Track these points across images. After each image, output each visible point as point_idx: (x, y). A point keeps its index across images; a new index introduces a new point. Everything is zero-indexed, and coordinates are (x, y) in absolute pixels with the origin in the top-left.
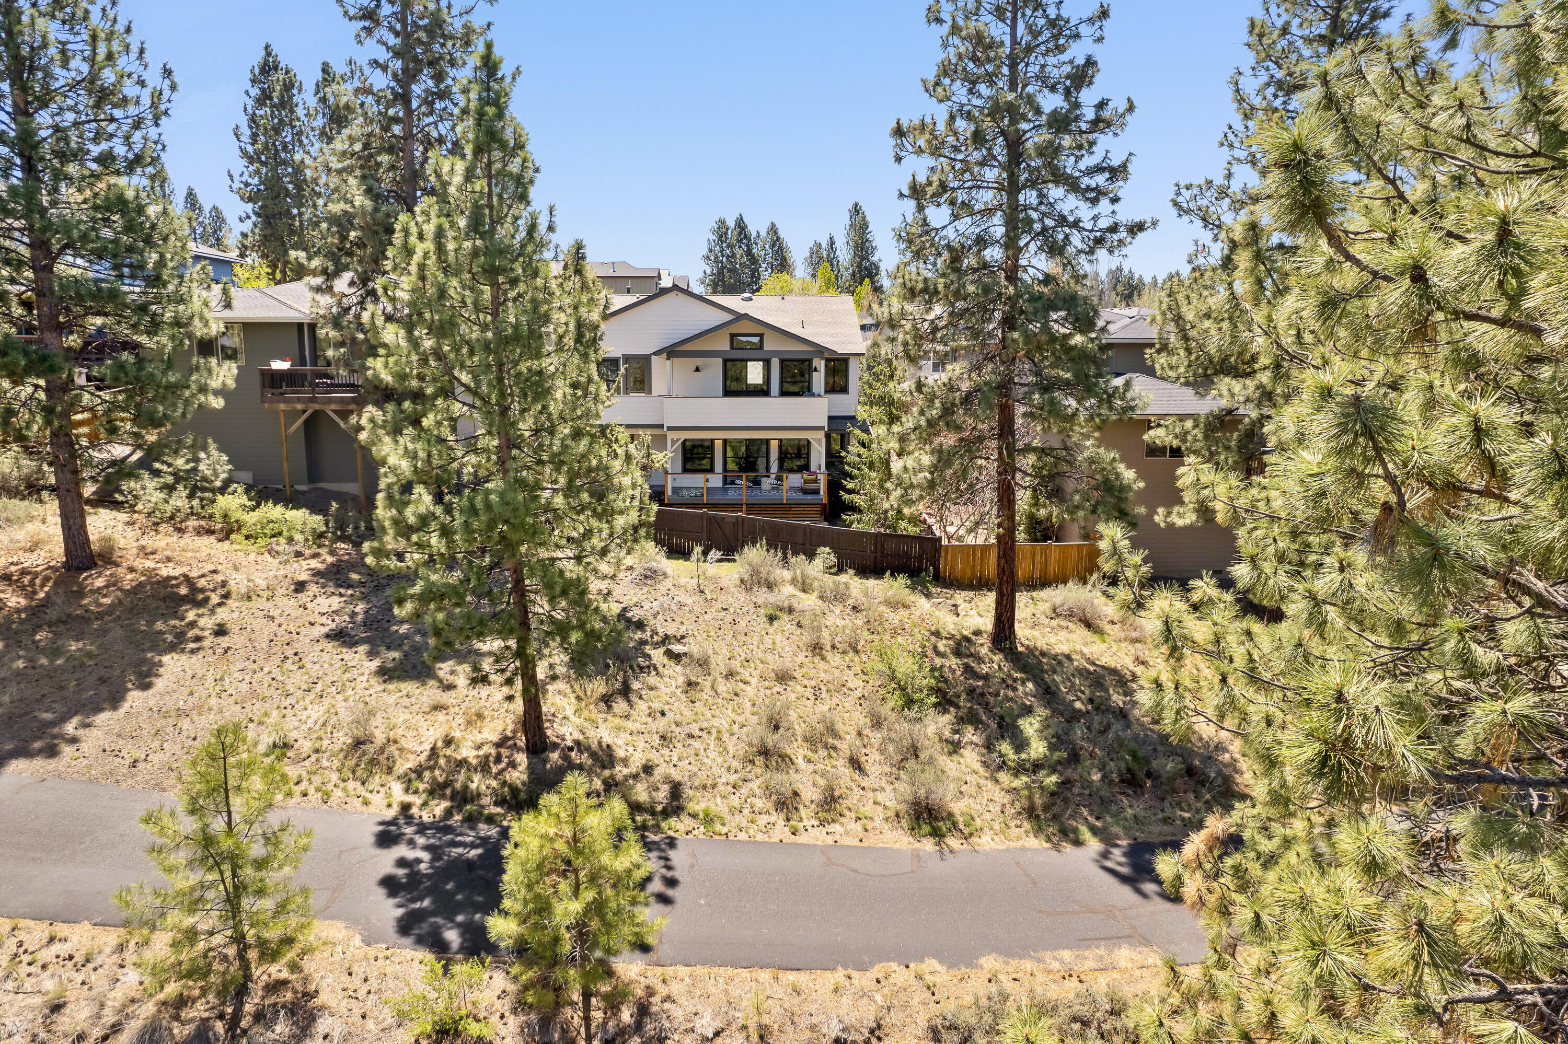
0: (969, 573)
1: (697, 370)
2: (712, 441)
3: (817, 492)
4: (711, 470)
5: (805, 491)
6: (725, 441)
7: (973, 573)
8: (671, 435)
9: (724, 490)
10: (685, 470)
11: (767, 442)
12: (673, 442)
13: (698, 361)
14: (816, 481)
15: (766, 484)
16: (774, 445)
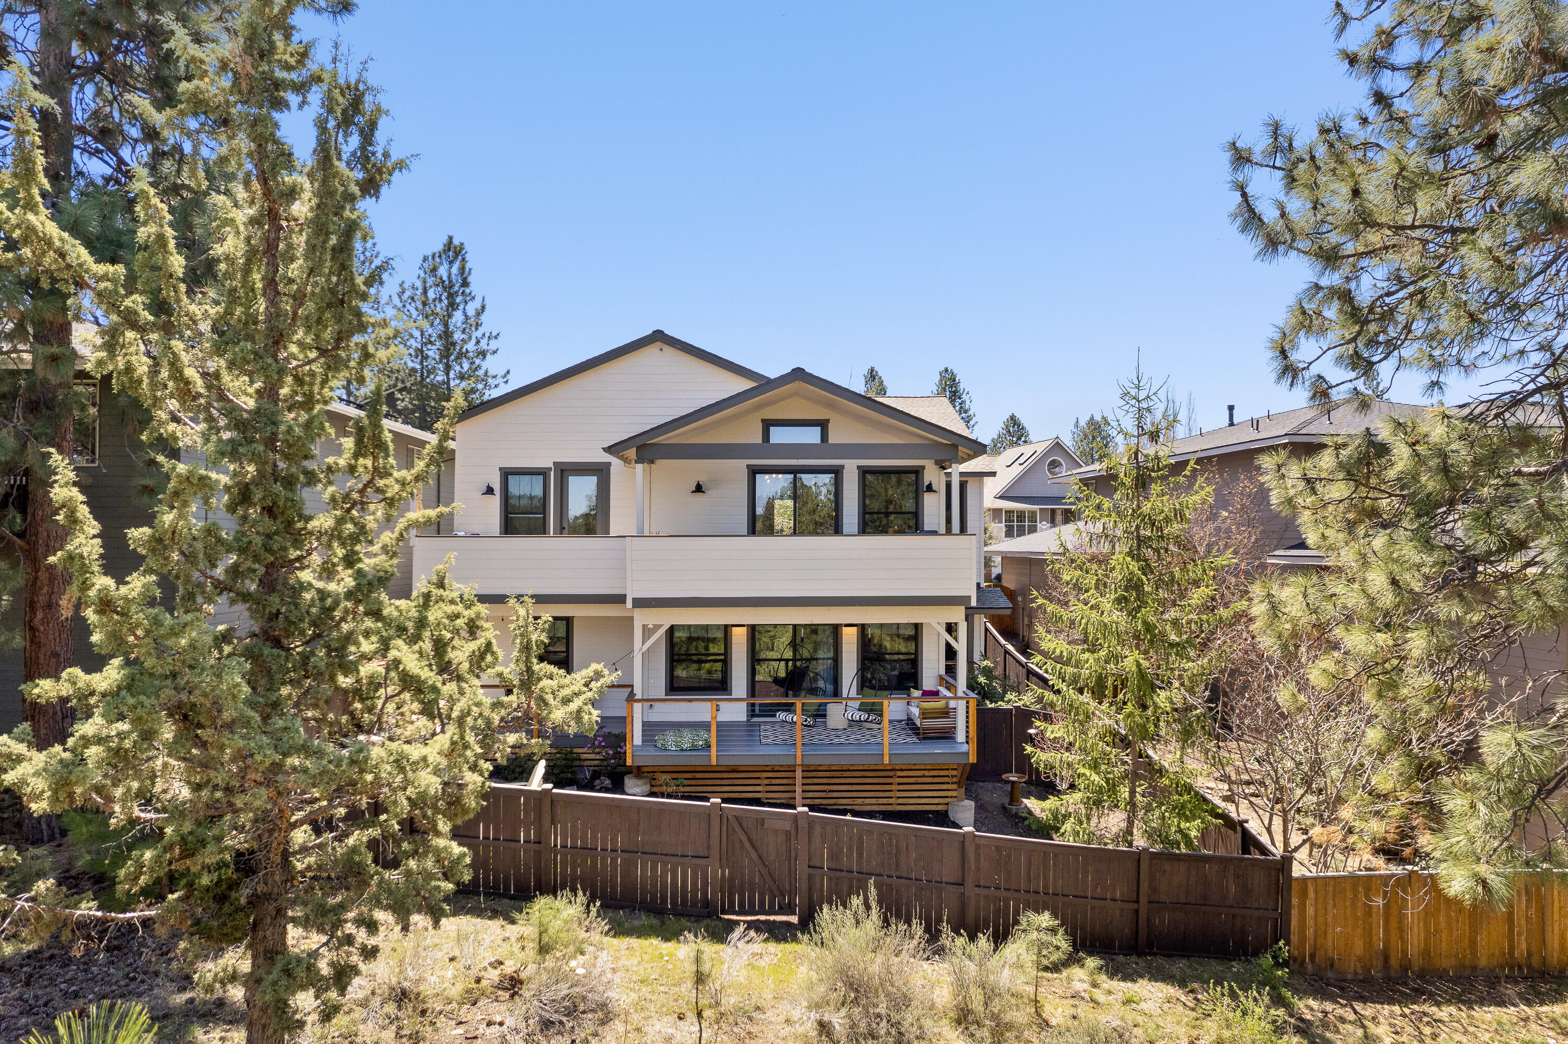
0: (1359, 947)
1: (699, 489)
2: (727, 629)
3: (947, 735)
4: (722, 686)
5: (924, 735)
6: (753, 630)
7: (1369, 944)
8: (642, 618)
9: (750, 728)
10: (675, 687)
11: (836, 629)
12: (647, 632)
13: (701, 469)
14: (946, 713)
15: (837, 715)
16: (850, 637)
